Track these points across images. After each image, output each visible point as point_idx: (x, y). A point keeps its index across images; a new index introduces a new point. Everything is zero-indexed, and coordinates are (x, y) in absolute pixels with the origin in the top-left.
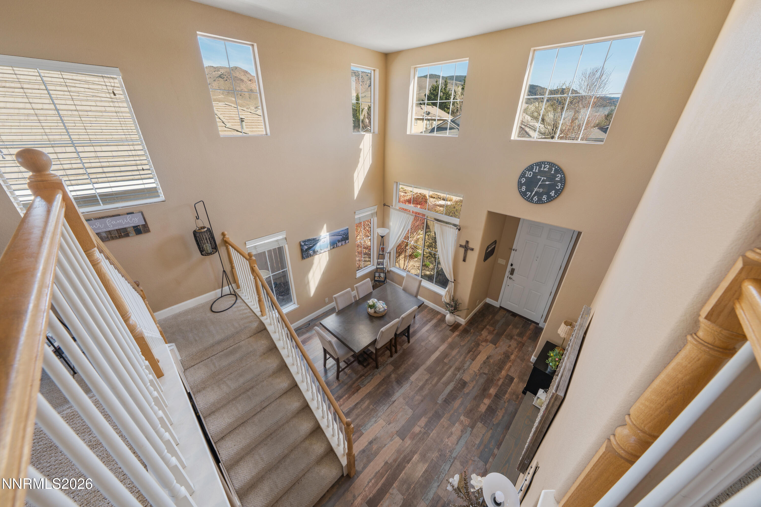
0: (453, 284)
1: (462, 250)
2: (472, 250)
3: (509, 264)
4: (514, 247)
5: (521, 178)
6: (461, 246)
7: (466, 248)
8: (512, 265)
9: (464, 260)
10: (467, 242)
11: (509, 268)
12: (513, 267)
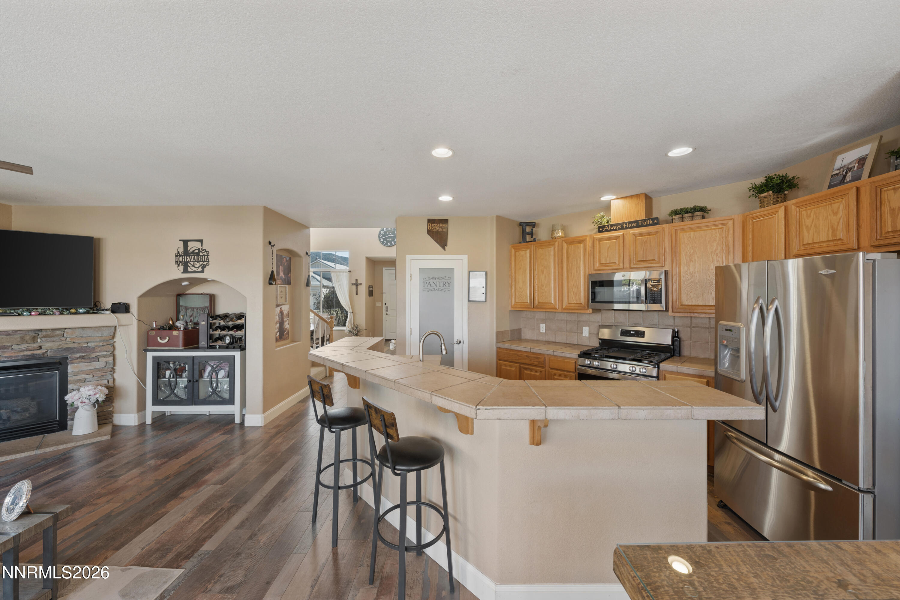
0: (352, 314)
1: (354, 287)
2: (361, 284)
3: (384, 304)
4: (384, 292)
5: (379, 235)
6: (353, 284)
7: (357, 284)
8: (385, 304)
9: (357, 294)
10: (357, 280)
11: (384, 307)
12: (386, 305)
